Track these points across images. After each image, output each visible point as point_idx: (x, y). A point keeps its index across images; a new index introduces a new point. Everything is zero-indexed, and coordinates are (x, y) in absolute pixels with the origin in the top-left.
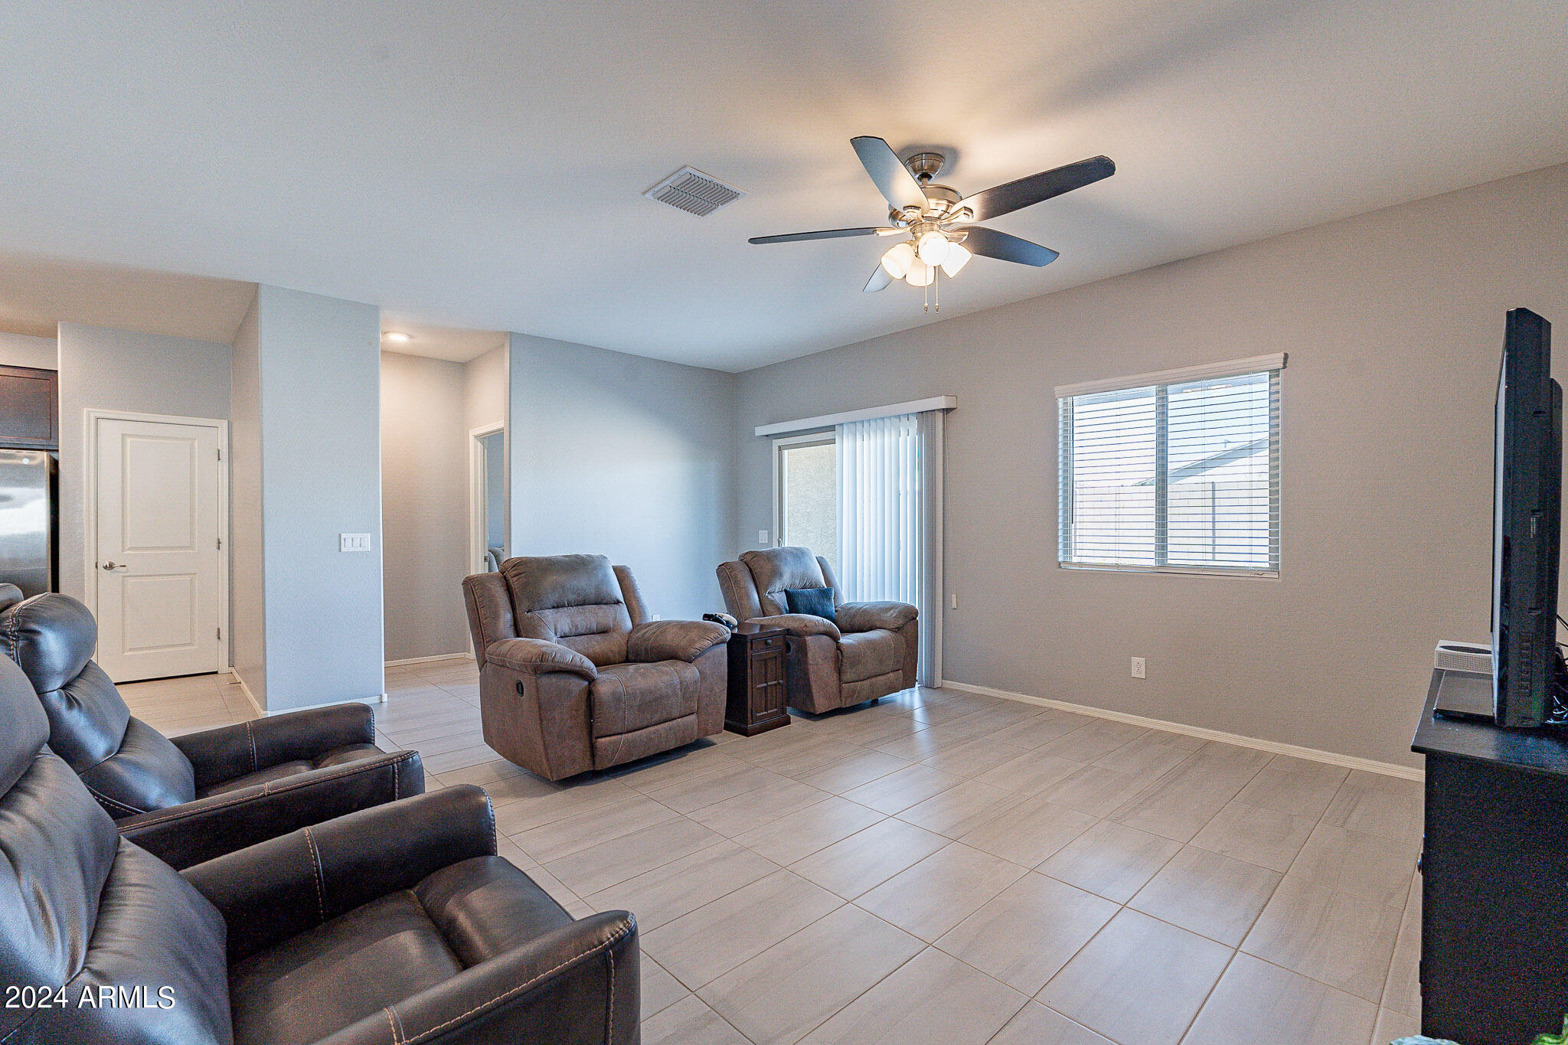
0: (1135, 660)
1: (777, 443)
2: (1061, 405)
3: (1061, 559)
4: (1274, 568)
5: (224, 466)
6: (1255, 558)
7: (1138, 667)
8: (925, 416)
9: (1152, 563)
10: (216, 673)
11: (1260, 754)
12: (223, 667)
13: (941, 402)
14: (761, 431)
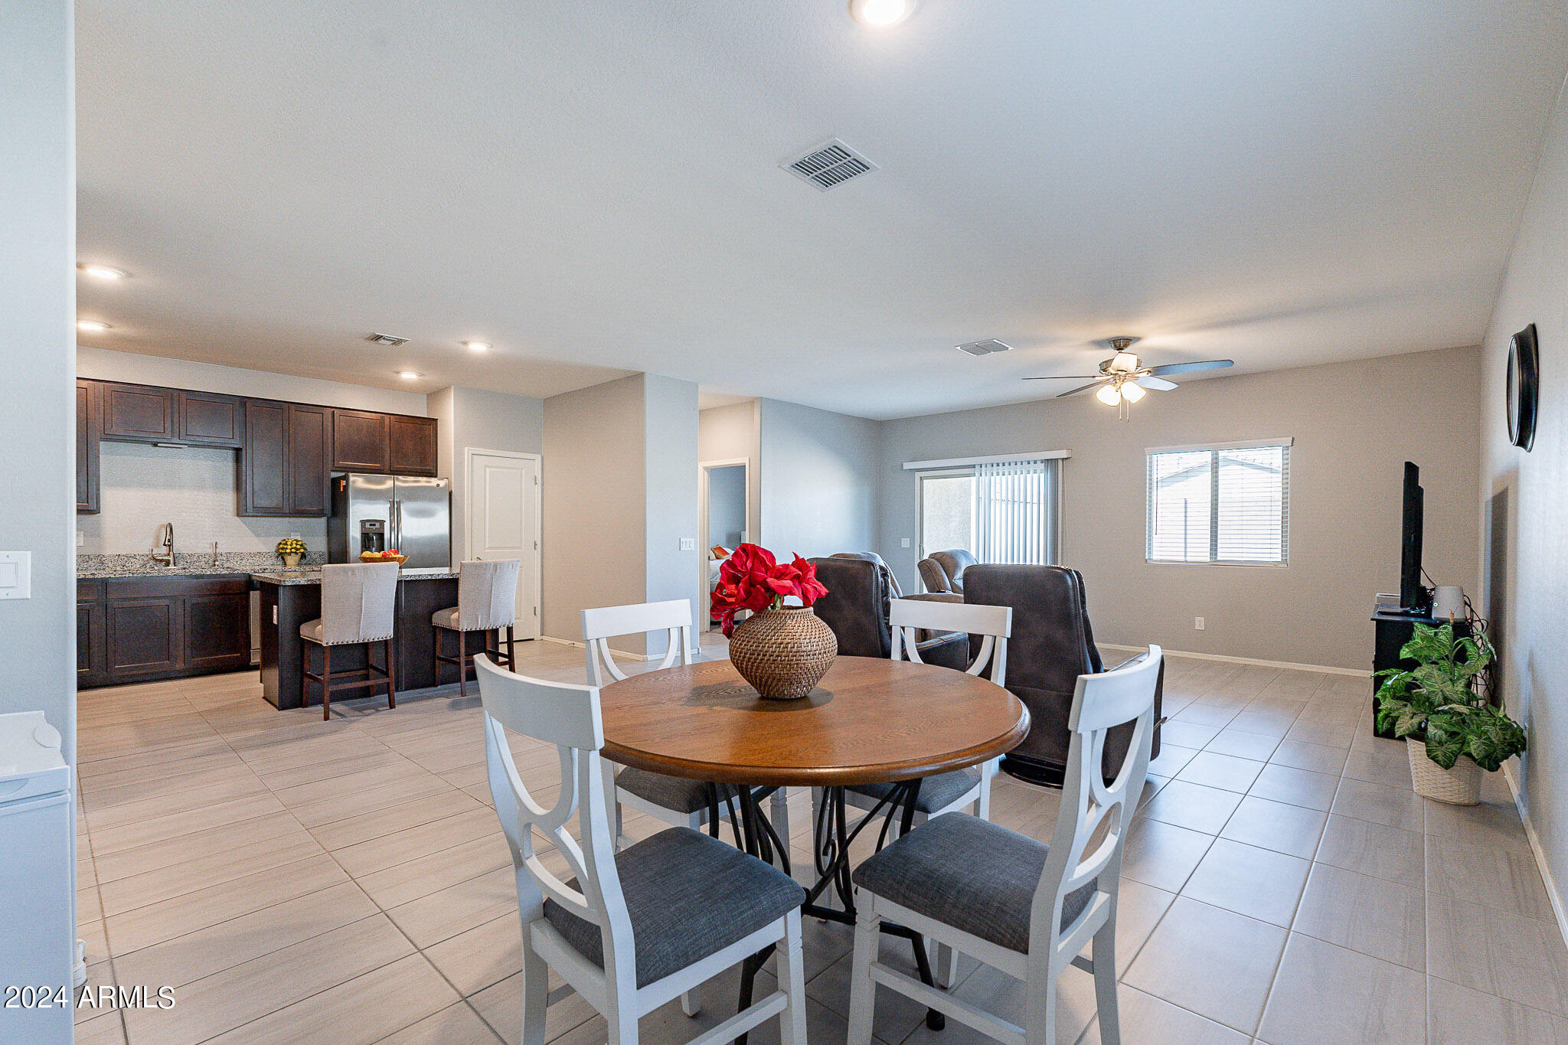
0: (1198, 619)
1: (918, 475)
2: (1148, 459)
3: (1147, 558)
4: (1284, 561)
5: (538, 488)
6: (1272, 555)
7: (1200, 623)
8: (1051, 463)
9: (1208, 559)
10: (533, 640)
11: (1276, 669)
12: (537, 636)
13: (1063, 454)
14: (907, 466)
